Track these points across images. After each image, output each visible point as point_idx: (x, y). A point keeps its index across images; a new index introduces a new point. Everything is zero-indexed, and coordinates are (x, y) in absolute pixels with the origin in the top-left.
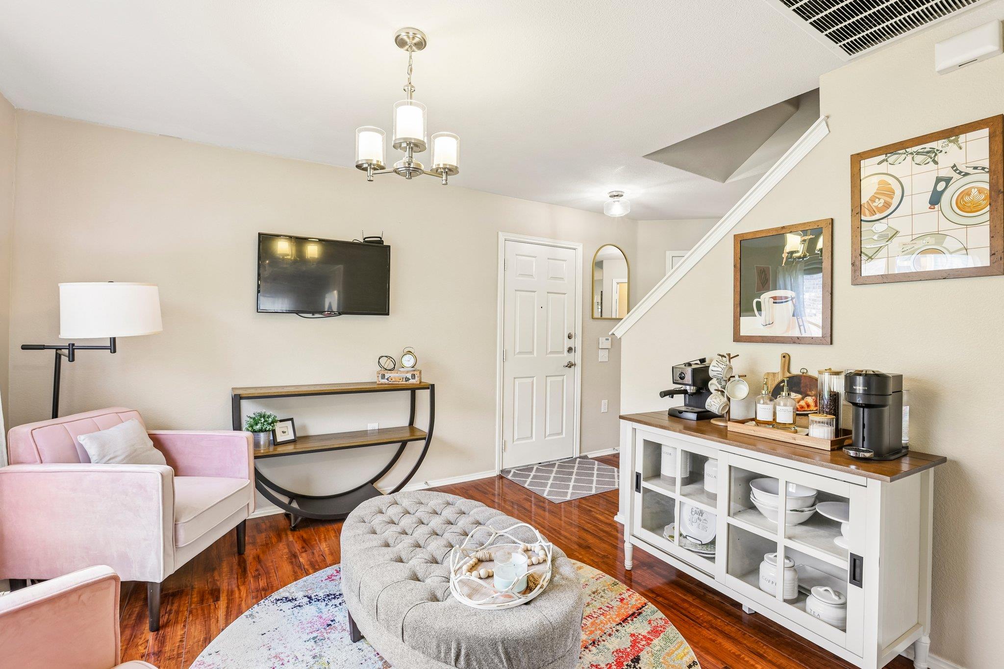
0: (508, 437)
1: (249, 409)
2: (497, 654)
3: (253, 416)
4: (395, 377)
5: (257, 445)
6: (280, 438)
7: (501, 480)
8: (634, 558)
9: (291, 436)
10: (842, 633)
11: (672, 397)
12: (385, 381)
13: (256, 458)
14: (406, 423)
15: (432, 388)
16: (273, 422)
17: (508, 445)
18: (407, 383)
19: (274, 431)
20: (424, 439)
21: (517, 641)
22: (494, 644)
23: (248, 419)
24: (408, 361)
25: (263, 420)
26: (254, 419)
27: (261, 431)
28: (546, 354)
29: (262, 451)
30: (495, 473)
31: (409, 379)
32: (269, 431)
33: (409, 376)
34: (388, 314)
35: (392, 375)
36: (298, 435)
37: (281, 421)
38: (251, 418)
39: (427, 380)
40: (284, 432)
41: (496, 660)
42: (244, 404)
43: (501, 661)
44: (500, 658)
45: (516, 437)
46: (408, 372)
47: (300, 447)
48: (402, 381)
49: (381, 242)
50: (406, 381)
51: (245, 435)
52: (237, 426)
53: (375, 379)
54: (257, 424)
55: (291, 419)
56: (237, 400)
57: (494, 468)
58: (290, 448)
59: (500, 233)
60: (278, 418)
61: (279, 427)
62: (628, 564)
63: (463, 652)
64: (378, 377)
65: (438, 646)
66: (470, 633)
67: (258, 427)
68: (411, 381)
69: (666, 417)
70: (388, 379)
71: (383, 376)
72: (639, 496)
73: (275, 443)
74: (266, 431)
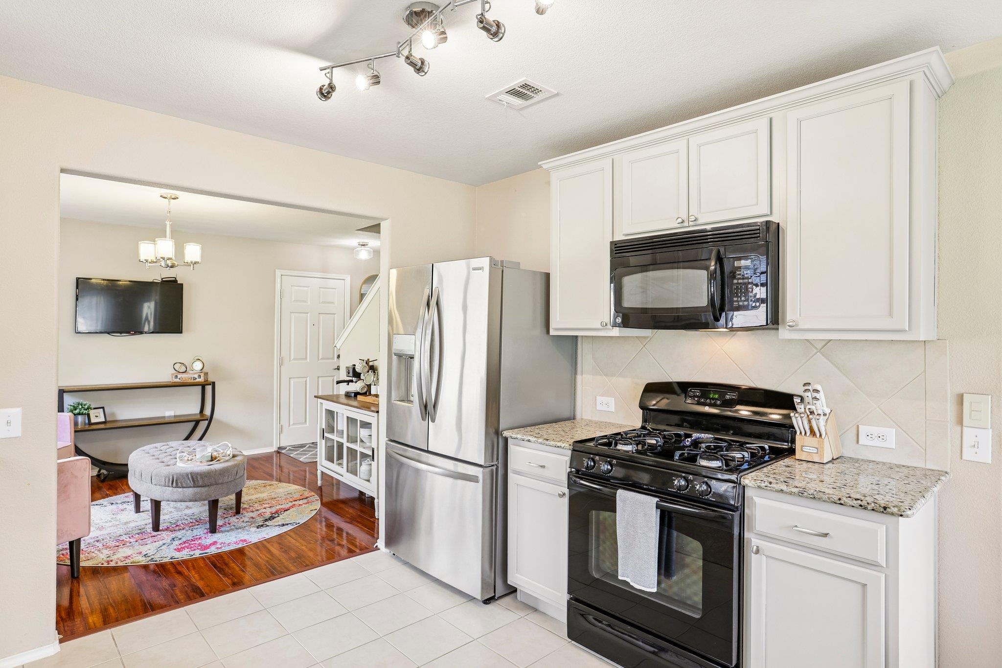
0: (284, 422)
1: (69, 400)
2: (189, 479)
3: (73, 405)
4: (184, 378)
5: (76, 424)
6: (93, 420)
7: (278, 455)
8: (322, 479)
9: (102, 419)
10: (367, 483)
11: (348, 384)
12: (178, 380)
13: (75, 431)
14: (198, 411)
15: (213, 384)
16: (88, 408)
17: (285, 429)
18: (195, 381)
19: (88, 415)
20: (207, 420)
21: (197, 474)
22: (188, 475)
23: (69, 407)
24: (198, 366)
25: (80, 407)
26: (74, 406)
27: (79, 414)
28: (318, 360)
29: (80, 427)
30: (274, 449)
31: (196, 379)
32: (85, 414)
33: (196, 376)
34: (181, 332)
35: (184, 376)
36: (108, 419)
37: (94, 409)
38: (71, 405)
39: (211, 379)
40: (97, 416)
41: (189, 482)
42: (66, 396)
43: (190, 482)
44: (190, 480)
45: (291, 423)
46: (195, 373)
47: (108, 426)
48: (191, 380)
49: (176, 281)
50: (194, 380)
51: (67, 416)
52: (61, 409)
53: (170, 380)
54: (76, 410)
55: (103, 408)
56: (61, 392)
57: (272, 445)
58: (102, 426)
59: (276, 270)
60: (92, 406)
61: (92, 413)
62: (319, 483)
63: (175, 479)
64: (172, 377)
65: (165, 479)
66: (177, 472)
67: (77, 411)
68: (198, 380)
69: (344, 397)
70: (179, 379)
71: (176, 377)
72: (324, 441)
73: (90, 424)
74: (82, 414)
